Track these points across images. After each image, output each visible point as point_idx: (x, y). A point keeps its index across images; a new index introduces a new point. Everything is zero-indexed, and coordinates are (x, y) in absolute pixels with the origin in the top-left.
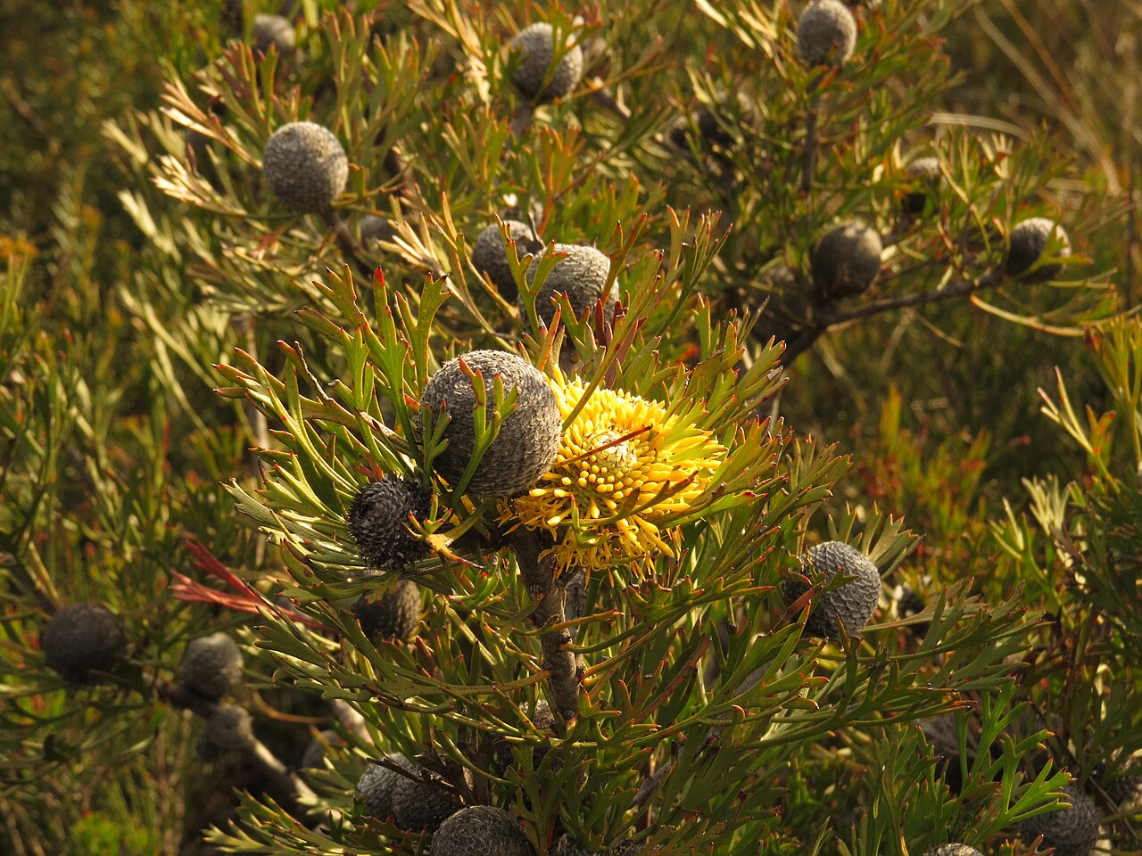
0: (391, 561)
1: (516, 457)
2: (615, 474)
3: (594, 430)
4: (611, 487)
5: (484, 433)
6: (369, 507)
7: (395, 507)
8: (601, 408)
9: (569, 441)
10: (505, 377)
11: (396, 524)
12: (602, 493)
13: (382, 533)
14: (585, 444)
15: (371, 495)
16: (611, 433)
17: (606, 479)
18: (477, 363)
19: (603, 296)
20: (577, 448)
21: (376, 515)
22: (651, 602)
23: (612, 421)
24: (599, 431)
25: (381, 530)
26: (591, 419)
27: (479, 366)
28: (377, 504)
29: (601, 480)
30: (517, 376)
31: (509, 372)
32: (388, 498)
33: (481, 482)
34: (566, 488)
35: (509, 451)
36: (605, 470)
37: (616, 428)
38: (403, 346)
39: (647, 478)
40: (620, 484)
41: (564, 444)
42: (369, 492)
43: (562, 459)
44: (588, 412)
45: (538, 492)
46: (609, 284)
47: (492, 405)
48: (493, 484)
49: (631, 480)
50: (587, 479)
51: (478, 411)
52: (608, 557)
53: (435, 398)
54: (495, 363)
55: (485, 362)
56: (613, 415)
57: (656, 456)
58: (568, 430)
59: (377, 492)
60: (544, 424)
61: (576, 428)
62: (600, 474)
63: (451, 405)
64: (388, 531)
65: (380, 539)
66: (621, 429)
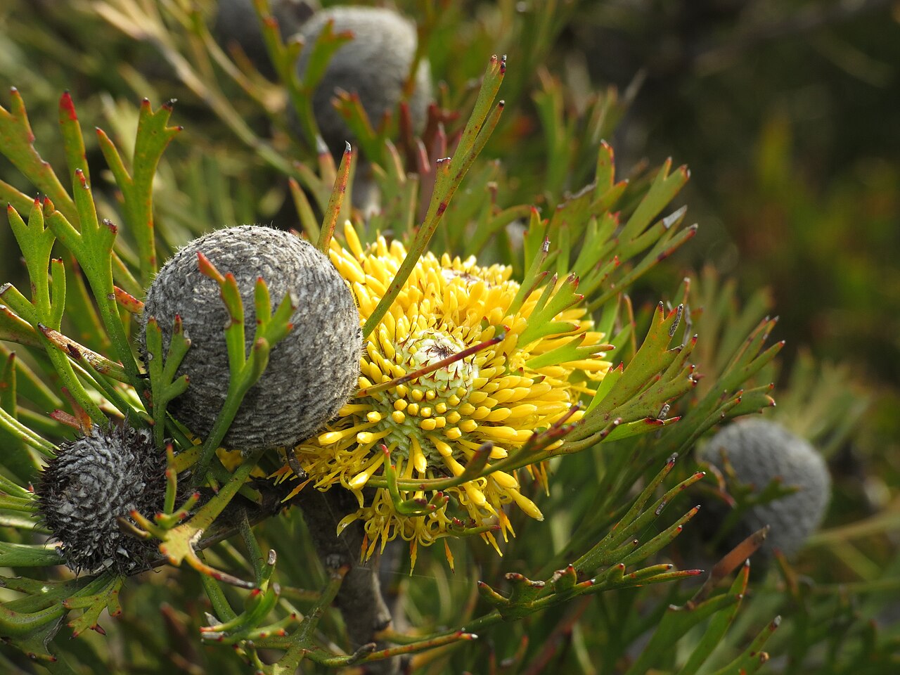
0: (108, 563)
1: (296, 394)
2: (447, 400)
3: (411, 331)
4: (442, 421)
5: (243, 366)
6: (68, 481)
7: (110, 480)
8: (419, 292)
9: (375, 353)
10: (271, 272)
11: (114, 505)
12: (430, 432)
13: (92, 521)
14: (399, 356)
15: (72, 462)
16: (437, 334)
17: (434, 409)
18: (227, 250)
19: (408, 85)
20: (387, 363)
21: (82, 494)
22: (515, 599)
23: (439, 312)
24: (419, 333)
25: (91, 516)
26: (406, 311)
27: (231, 256)
28: (83, 477)
29: (427, 411)
30: (290, 268)
31: (277, 264)
32: (99, 465)
33: (241, 433)
34: (374, 428)
35: (283, 385)
36: (431, 394)
37: (445, 326)
38: (108, 232)
39: (495, 402)
40: (456, 416)
41: (369, 359)
42: (69, 458)
43: (366, 383)
44: (401, 302)
45: (332, 437)
46: (415, 67)
47: (254, 320)
48: (262, 435)
49: (471, 408)
50: (405, 411)
51: (232, 333)
52: (442, 523)
53: (165, 309)
54: (255, 250)
55: (240, 248)
56: (438, 301)
57: (506, 364)
58: (373, 335)
59: (80, 456)
60: (335, 338)
61: (384, 331)
62: (424, 400)
63: (189, 321)
64: (101, 518)
65: (90, 531)
66: (452, 324)
